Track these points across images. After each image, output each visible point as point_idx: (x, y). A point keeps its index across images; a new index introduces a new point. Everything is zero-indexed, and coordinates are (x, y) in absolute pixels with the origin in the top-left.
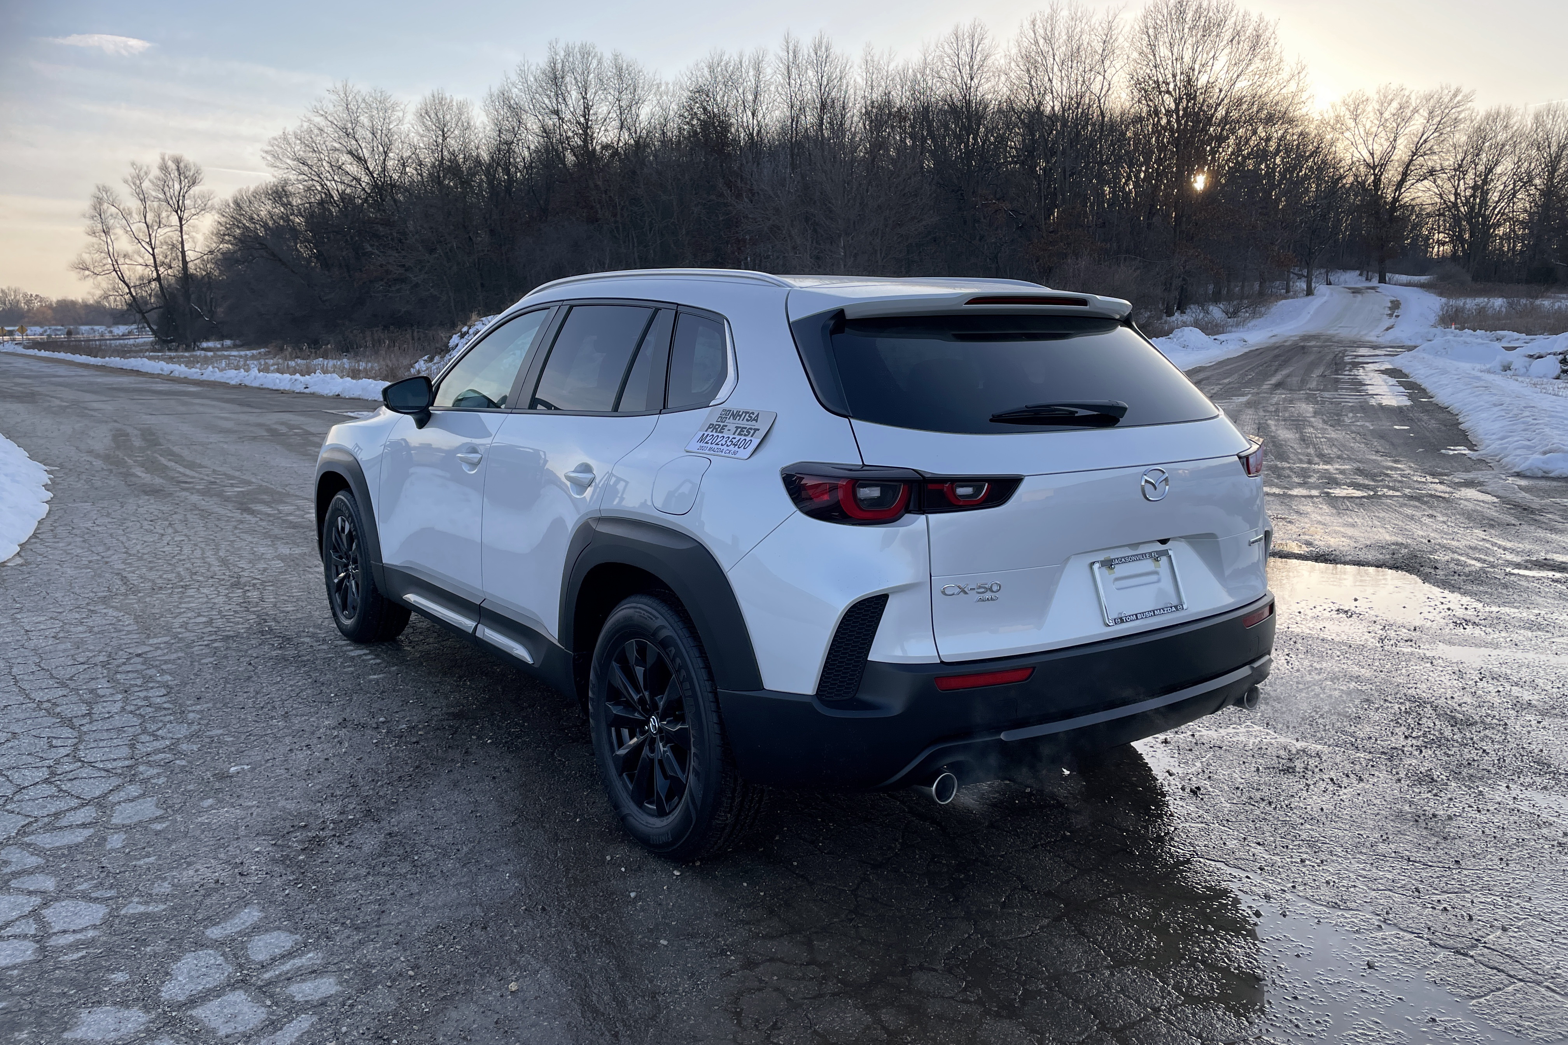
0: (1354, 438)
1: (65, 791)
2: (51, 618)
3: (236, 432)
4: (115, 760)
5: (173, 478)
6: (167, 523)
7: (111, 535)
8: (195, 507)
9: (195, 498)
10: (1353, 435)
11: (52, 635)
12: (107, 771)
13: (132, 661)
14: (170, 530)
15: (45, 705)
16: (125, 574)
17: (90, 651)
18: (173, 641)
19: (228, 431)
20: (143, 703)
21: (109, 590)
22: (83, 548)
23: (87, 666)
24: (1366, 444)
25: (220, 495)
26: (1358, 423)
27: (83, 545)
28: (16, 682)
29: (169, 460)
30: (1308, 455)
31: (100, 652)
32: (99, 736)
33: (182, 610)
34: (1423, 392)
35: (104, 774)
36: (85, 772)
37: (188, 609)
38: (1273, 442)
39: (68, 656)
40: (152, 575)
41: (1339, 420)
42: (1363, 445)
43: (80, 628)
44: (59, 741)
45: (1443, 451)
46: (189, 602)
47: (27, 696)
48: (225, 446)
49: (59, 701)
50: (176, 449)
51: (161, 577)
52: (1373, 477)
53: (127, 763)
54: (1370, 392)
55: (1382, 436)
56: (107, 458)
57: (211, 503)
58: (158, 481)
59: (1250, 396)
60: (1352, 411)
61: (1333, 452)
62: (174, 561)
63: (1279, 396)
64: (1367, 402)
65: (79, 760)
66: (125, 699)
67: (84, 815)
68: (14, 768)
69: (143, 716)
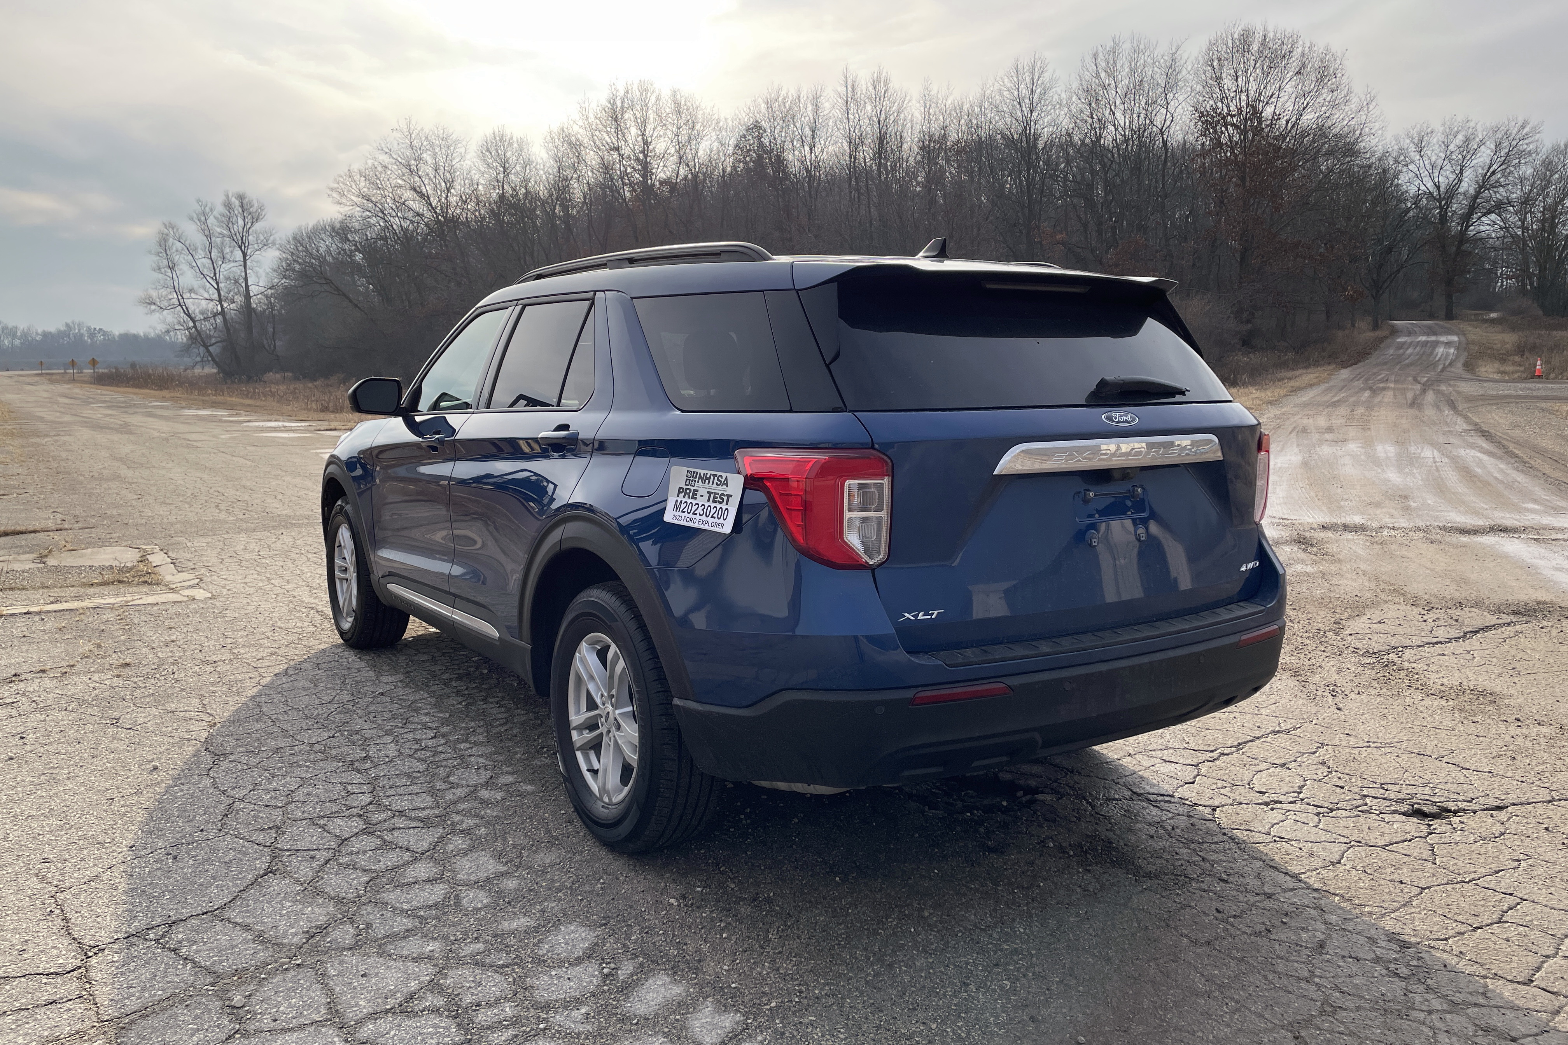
1: (392, 843)
4: (422, 808)
12: (422, 820)
20: (416, 746)
32: (391, 781)
35: (420, 824)
36: (399, 822)
65: (387, 808)
66: (396, 741)
67: (423, 870)
68: (323, 817)
69: (424, 761)
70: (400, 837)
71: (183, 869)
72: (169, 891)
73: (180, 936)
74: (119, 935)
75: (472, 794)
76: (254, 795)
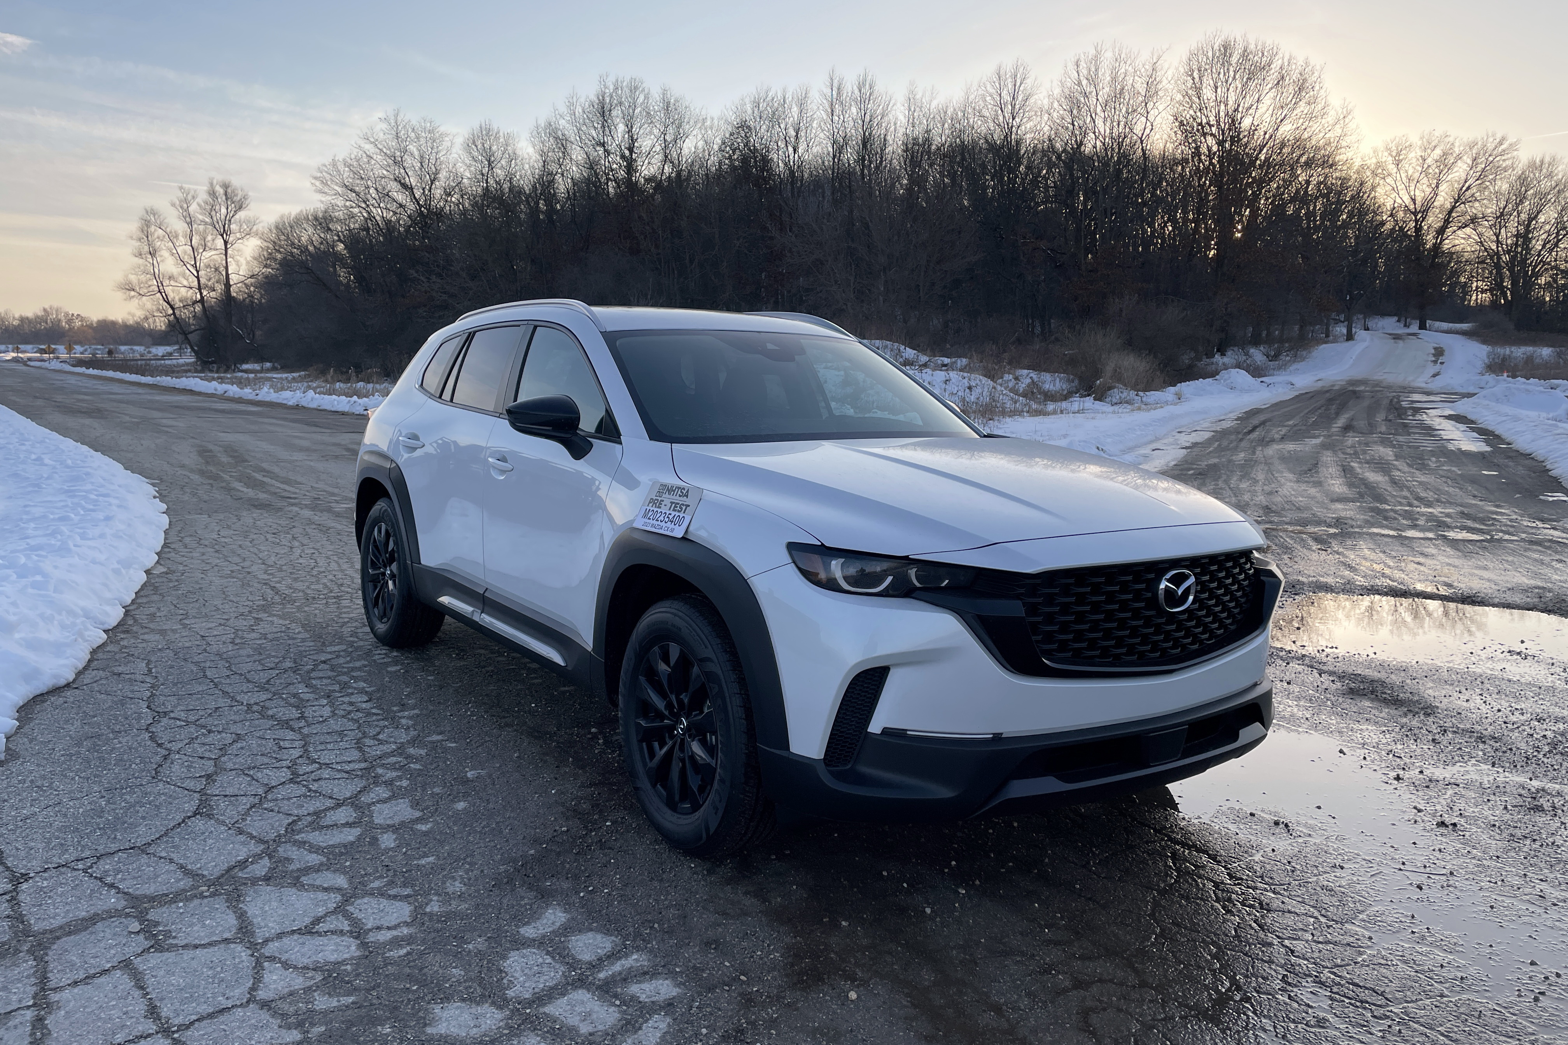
0: (1446, 482)
1: (316, 792)
2: (220, 624)
3: (316, 450)
4: (349, 762)
5: (275, 493)
6: (290, 536)
7: (240, 546)
8: (310, 522)
9: (307, 513)
10: (1443, 479)
11: (229, 640)
12: (347, 772)
13: (320, 667)
14: (296, 544)
15: (255, 708)
16: (273, 584)
17: (273, 657)
18: (350, 650)
19: (307, 450)
20: (351, 708)
21: (264, 599)
22: (219, 558)
23: (278, 672)
24: (1461, 489)
25: (329, 510)
26: (1445, 468)
27: (217, 555)
28: (216, 685)
29: (264, 476)
30: (1405, 498)
31: (284, 658)
32: (323, 738)
33: (346, 620)
34: (1498, 437)
35: (345, 775)
36: (326, 773)
37: (351, 619)
38: (1364, 484)
39: (255, 661)
40: (298, 585)
41: (1423, 464)
42: (1457, 490)
43: (254, 635)
44: (286, 742)
45: (1541, 497)
46: (348, 613)
47: (233, 699)
48: (312, 464)
49: (267, 704)
50: (265, 465)
51: (308, 587)
52: (1482, 521)
53: (363, 765)
54: (1445, 437)
55: (1474, 480)
56: (202, 473)
57: (324, 518)
58: (262, 496)
59: (1322, 438)
60: (1433, 456)
61: (1430, 495)
62: (315, 573)
63: (1351, 440)
64: (1446, 448)
65: (314, 761)
66: (331, 704)
67: (344, 815)
68: (254, 768)
69: (357, 721)
70: (325, 787)
71: (116, 809)
72: (100, 829)
73: (107, 867)
74: (50, 866)
75: (400, 750)
76: (189, 748)
